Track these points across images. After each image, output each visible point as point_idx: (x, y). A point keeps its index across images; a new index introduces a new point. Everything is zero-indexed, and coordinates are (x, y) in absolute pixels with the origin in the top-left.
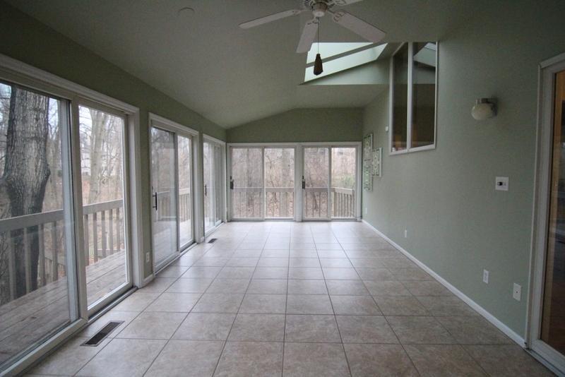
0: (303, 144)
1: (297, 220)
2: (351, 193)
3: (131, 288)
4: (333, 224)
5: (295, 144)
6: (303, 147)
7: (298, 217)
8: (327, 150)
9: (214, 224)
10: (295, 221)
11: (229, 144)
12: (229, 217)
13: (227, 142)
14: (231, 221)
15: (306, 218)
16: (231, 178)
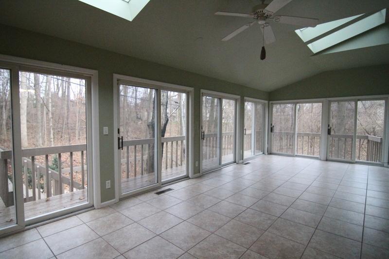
0: (330, 99)
1: (322, 159)
2: (379, 141)
3: (187, 177)
4: (357, 166)
5: (322, 99)
6: (330, 102)
7: (323, 157)
8: (353, 103)
9: (254, 154)
10: (320, 159)
11: (271, 102)
12: (269, 151)
13: (269, 100)
14: (270, 153)
15: (330, 158)
16: (271, 125)
